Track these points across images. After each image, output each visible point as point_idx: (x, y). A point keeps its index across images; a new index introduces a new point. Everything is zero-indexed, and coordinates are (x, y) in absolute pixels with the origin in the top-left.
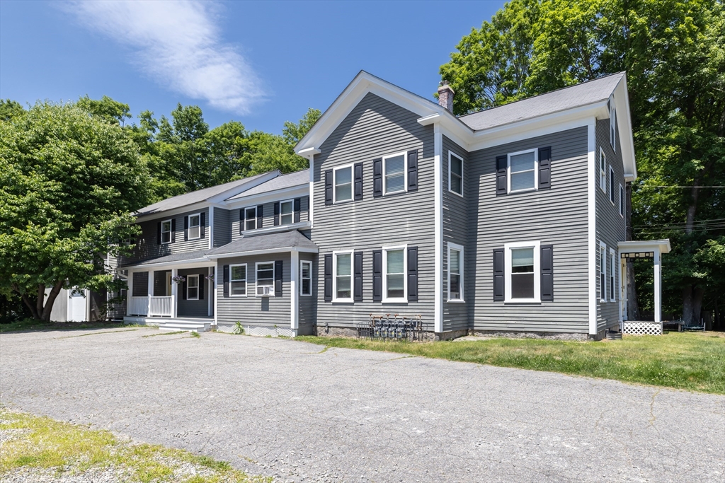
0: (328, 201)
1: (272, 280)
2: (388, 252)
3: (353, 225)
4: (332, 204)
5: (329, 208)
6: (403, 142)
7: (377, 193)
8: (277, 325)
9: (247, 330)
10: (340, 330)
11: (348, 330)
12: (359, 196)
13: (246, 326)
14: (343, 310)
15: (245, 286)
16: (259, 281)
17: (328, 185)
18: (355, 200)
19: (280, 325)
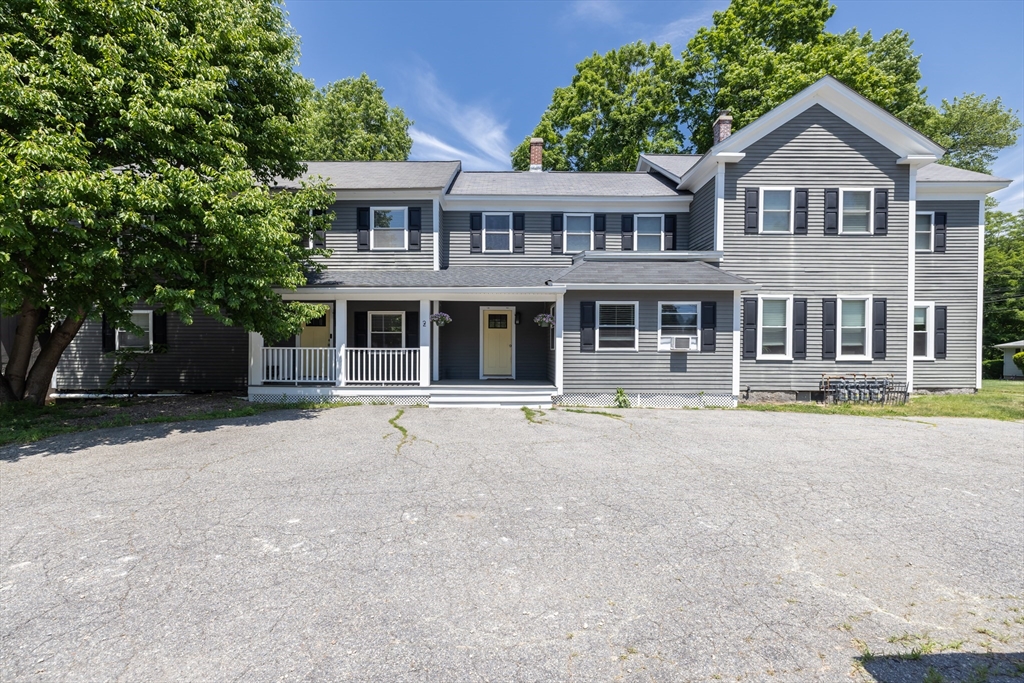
0: (751, 228)
1: (695, 329)
2: (843, 301)
3: (792, 265)
4: (757, 233)
5: (750, 238)
6: (868, 176)
7: (831, 229)
8: (705, 391)
9: (637, 402)
10: (769, 395)
11: (782, 394)
12: (802, 228)
13: (635, 395)
14: (774, 370)
15: (634, 335)
16: (663, 329)
17: (751, 207)
18: (795, 233)
19: (710, 392)
